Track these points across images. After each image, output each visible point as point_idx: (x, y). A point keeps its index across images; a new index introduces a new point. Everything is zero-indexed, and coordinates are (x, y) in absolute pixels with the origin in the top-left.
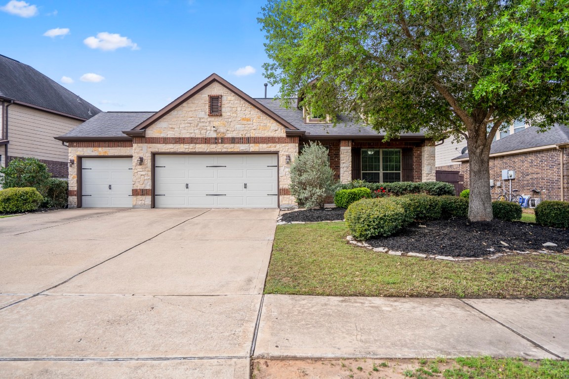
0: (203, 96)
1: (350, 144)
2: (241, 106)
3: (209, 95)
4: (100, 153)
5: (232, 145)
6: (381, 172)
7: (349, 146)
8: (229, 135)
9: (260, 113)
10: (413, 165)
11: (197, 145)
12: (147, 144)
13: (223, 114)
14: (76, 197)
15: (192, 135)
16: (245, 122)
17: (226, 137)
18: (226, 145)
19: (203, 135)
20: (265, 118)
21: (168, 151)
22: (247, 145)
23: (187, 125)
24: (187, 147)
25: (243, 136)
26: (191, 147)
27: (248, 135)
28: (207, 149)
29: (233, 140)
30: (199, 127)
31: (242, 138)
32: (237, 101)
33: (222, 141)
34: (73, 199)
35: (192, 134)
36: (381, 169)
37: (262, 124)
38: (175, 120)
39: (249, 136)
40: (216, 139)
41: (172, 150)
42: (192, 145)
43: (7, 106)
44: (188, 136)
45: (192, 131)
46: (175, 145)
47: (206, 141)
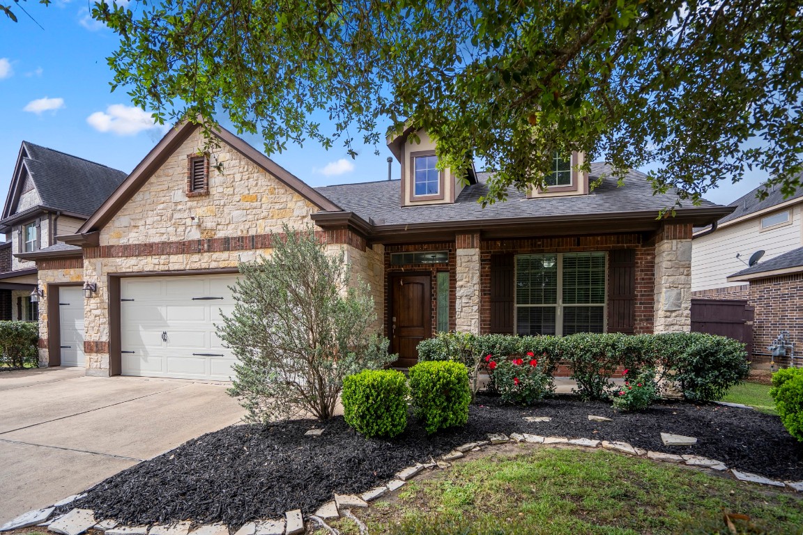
0: (181, 158)
1: (476, 241)
2: (241, 170)
3: (188, 156)
4: (72, 278)
5: (225, 255)
6: (560, 306)
7: (473, 247)
8: (221, 234)
9: (274, 183)
10: (634, 288)
11: (171, 256)
12: (101, 259)
13: (213, 191)
14: (47, 350)
15: (164, 238)
16: (247, 205)
17: (216, 237)
18: (216, 255)
19: (180, 235)
20: (282, 191)
21: (131, 270)
22: (251, 253)
23: (156, 218)
24: (156, 261)
25: (245, 234)
26: (162, 262)
27: (252, 232)
28: (187, 264)
29: (227, 244)
30: (173, 221)
31: (242, 237)
32: (234, 161)
33: (209, 246)
34: (44, 353)
35: (165, 236)
36: (560, 301)
37: (277, 206)
38: (139, 210)
39: (254, 234)
40: (199, 242)
41: (136, 269)
42: (163, 257)
43: (56, 220)
44: (156, 239)
45: (163, 230)
46: (139, 258)
47: (184, 248)
